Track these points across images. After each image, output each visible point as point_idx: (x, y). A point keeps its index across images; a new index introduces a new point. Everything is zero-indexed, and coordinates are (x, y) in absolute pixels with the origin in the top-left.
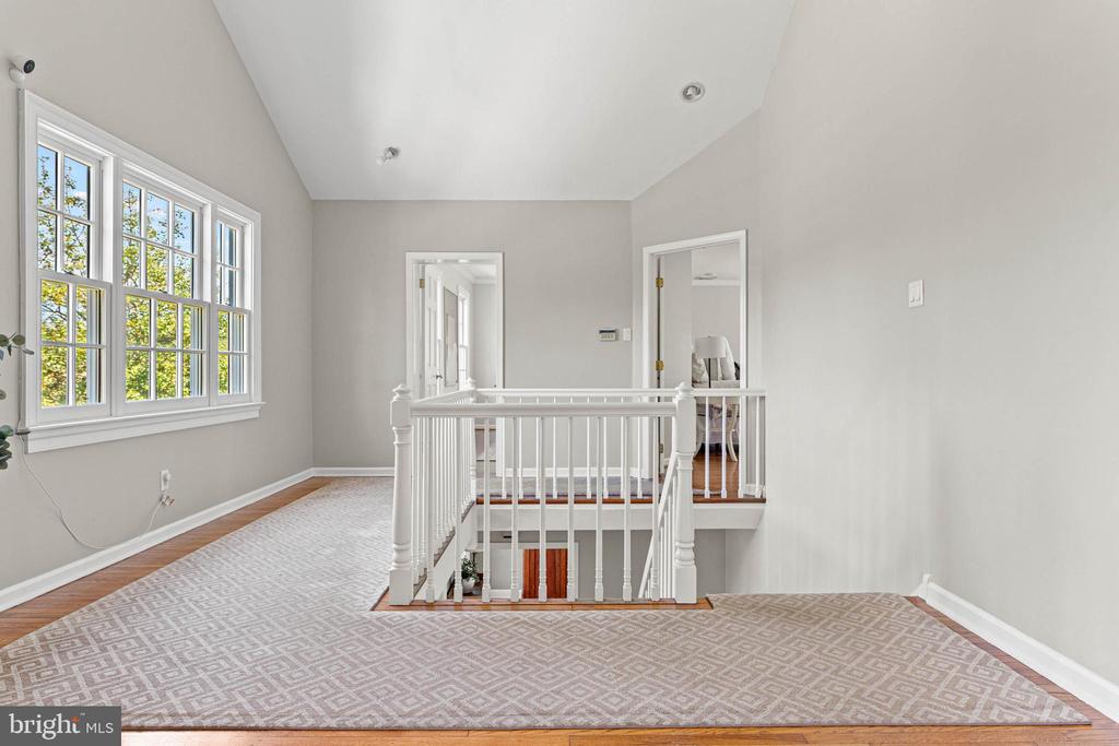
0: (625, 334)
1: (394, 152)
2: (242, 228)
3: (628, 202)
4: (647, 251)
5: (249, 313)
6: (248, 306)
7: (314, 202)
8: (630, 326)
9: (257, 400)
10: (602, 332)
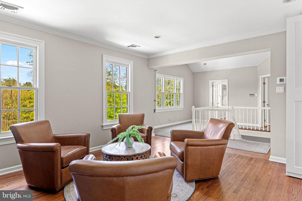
0: (256, 95)
1: (205, 64)
2: (181, 81)
3: (257, 66)
4: (260, 77)
5: (182, 94)
6: (182, 93)
7: (194, 73)
8: (257, 93)
9: (183, 107)
10: (250, 95)
